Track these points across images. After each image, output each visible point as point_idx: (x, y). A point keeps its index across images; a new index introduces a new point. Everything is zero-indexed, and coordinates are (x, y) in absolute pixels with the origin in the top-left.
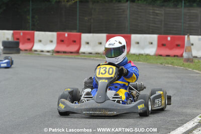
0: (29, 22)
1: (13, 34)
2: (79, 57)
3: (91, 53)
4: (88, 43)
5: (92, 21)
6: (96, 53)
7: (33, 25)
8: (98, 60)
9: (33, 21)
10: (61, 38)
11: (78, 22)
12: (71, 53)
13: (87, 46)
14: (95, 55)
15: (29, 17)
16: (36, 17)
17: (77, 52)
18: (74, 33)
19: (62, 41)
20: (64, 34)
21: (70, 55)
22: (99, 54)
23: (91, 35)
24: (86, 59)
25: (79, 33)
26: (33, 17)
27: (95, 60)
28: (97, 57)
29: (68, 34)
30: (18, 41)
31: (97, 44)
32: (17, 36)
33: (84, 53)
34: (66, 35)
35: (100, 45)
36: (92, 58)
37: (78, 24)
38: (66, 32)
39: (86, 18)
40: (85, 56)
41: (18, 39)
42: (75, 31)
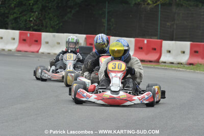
0: (105, 26)
1: (86, 38)
2: (159, 67)
3: (172, 63)
4: (170, 52)
5: (175, 27)
6: (179, 63)
7: (109, 29)
8: (179, 71)
9: (108, 25)
10: (140, 45)
11: (159, 28)
12: (151, 62)
13: (168, 54)
14: (177, 65)
15: (105, 21)
16: (113, 20)
17: (157, 61)
18: (155, 40)
19: (141, 48)
20: (144, 41)
21: (149, 65)
22: (181, 64)
23: (174, 42)
24: (166, 69)
25: (160, 40)
26: (109, 21)
27: (177, 70)
28: (178, 68)
29: (147, 41)
30: (91, 46)
31: (180, 53)
32: (90, 41)
33: (165, 63)
34: (146, 42)
35: (183, 54)
36: (174, 68)
37: (159, 30)
38: (146, 38)
39: (168, 24)
40: (165, 66)
41: (91, 44)
42: (156, 37)
